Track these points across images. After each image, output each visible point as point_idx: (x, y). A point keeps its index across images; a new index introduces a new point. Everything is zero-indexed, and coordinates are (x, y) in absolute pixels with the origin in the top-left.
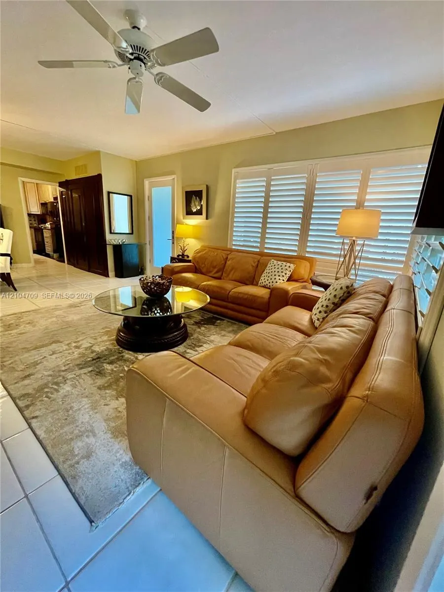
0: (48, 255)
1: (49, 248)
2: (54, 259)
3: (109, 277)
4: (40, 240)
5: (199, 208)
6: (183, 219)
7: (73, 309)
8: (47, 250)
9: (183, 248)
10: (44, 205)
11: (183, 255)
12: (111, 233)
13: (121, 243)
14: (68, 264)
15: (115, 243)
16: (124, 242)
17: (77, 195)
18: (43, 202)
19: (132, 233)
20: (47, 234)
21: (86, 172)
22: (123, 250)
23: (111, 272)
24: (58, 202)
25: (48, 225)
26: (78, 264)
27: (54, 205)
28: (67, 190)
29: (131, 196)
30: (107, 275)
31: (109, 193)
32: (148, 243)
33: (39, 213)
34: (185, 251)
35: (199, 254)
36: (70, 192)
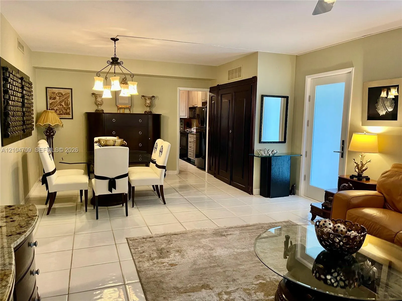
0: (189, 161)
1: (191, 153)
2: (195, 165)
3: (253, 195)
4: (184, 144)
5: (390, 110)
6: (362, 125)
7: (219, 238)
8: (189, 155)
9: (360, 166)
10: (192, 109)
11: (360, 176)
12: (260, 142)
13: (271, 155)
14: (208, 172)
15: (264, 155)
16: (275, 154)
17: (227, 100)
18: (192, 106)
19: (284, 142)
20: (192, 139)
21: (240, 76)
22: (273, 163)
23: (256, 188)
24: (206, 107)
25: (194, 130)
26: (218, 174)
27: (202, 110)
28: (218, 95)
29: (287, 98)
30: (250, 192)
31: (262, 96)
32: (304, 154)
33: (186, 117)
34: (364, 170)
35: (392, 179)
36: (220, 98)
